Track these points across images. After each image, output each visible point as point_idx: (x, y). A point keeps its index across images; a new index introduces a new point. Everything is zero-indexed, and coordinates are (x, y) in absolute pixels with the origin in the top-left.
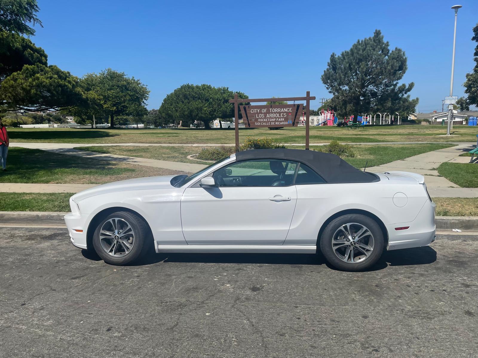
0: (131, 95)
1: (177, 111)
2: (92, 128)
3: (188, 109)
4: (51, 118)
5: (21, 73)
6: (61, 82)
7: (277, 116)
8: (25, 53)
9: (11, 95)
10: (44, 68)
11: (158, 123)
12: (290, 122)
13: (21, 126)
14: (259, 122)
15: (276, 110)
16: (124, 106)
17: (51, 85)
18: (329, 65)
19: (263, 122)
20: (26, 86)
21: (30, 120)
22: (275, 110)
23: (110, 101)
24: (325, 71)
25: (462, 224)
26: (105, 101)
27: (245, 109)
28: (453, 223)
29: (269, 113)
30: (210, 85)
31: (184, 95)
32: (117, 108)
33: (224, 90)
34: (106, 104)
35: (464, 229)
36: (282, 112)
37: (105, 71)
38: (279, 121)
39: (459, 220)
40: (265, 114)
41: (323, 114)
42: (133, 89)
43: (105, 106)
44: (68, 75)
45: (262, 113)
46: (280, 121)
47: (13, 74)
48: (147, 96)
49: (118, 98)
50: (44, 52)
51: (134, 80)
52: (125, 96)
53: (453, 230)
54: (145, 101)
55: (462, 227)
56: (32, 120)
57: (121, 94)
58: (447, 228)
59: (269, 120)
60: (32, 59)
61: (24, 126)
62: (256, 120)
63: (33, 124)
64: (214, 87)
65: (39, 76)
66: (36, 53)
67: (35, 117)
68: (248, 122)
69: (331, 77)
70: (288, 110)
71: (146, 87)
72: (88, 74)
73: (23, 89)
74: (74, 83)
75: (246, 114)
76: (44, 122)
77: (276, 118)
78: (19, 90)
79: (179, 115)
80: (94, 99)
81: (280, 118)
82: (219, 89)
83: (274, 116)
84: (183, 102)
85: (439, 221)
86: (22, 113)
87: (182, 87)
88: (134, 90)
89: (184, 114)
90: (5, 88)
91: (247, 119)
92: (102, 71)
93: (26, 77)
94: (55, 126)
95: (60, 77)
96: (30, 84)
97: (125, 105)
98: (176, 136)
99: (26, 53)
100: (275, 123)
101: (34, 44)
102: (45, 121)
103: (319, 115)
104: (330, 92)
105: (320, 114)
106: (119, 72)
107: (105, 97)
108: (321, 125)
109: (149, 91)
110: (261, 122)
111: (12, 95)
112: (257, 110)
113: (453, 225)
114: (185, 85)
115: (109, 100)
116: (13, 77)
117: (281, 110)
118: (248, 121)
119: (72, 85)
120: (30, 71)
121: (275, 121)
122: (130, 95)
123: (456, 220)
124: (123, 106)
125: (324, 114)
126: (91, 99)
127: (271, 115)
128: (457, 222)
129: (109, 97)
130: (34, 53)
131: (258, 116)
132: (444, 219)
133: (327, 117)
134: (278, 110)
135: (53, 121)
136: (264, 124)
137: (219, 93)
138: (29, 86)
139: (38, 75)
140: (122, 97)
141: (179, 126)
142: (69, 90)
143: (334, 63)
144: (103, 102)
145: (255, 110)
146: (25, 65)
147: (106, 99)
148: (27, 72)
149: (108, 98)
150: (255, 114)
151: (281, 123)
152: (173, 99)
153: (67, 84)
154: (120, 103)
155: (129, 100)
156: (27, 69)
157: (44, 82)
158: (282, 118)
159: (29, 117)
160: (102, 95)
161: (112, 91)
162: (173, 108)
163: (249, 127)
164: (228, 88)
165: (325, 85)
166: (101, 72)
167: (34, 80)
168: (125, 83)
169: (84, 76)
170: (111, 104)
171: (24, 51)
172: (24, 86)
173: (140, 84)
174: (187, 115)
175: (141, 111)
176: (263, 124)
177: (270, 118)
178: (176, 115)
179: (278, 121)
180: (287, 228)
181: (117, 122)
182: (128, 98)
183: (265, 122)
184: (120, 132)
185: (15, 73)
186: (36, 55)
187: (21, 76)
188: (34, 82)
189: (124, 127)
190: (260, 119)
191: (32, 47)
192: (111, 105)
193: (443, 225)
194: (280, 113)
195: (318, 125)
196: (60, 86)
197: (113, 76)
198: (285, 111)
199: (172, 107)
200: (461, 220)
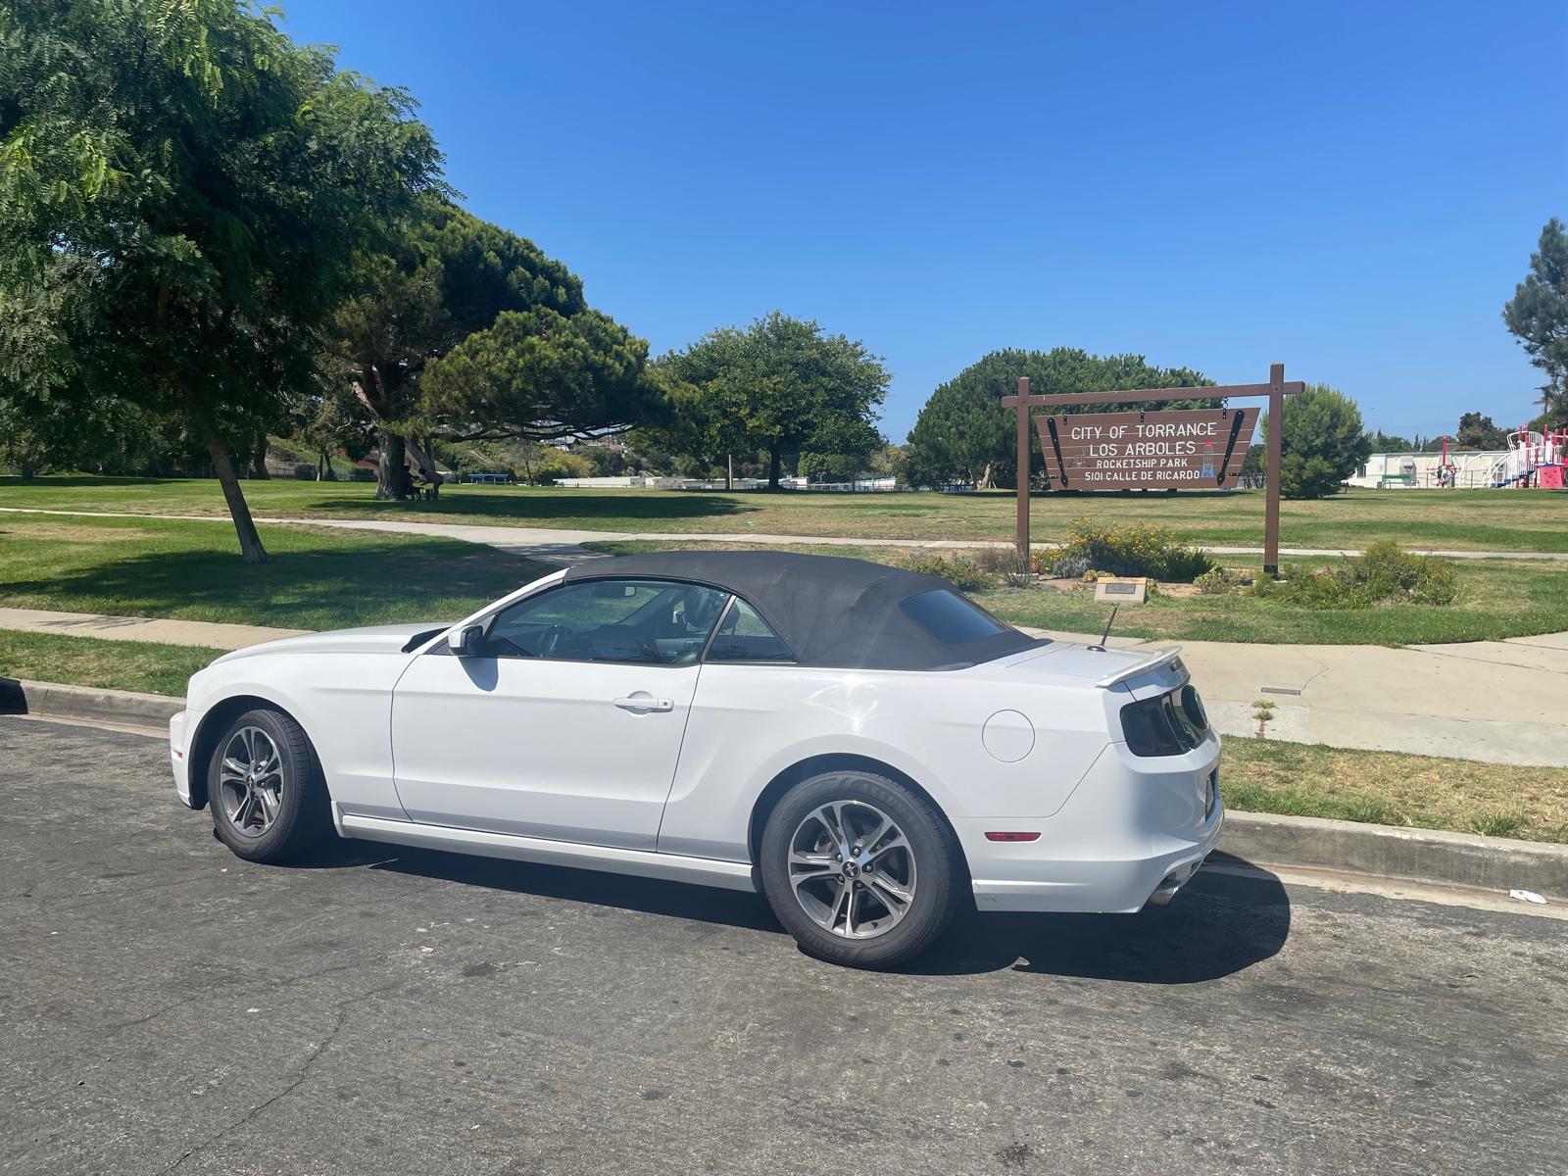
0: (831, 390)
1: (962, 435)
2: (727, 490)
3: (999, 428)
4: (644, 460)
5: (491, 333)
6: (594, 356)
7: (1160, 451)
8: (509, 278)
9: (460, 395)
10: (555, 318)
11: (919, 476)
12: (1210, 471)
13: (560, 481)
14: (1099, 470)
15: (1160, 428)
16: (805, 424)
17: (565, 366)
18: (1535, 266)
19: (1113, 471)
20: (500, 369)
21: (588, 464)
22: (1158, 430)
23: (766, 407)
24: (1519, 287)
25: (1553, 875)
26: (754, 409)
27: (1052, 425)
28: (1516, 864)
29: (1134, 440)
30: (1081, 351)
31: (991, 384)
32: (786, 428)
33: (1126, 365)
34: (754, 416)
35: (1559, 894)
36: (1181, 438)
37: (765, 320)
38: (1170, 469)
39: (1540, 857)
40: (1122, 443)
41: (1523, 445)
42: (837, 371)
43: (751, 423)
44: (620, 335)
45: (1109, 441)
46: (1173, 470)
47: (470, 336)
48: (882, 389)
49: (790, 399)
50: (565, 273)
51: (846, 345)
52: (812, 393)
53: (1514, 893)
54: (873, 407)
55: (1554, 885)
56: (591, 466)
57: (802, 387)
58: (1489, 881)
59: (1135, 463)
60: (529, 295)
61: (569, 482)
62: (1090, 464)
63: (594, 476)
64: (1095, 357)
65: (536, 342)
66: (540, 278)
67: (599, 458)
68: (1062, 470)
69: (1540, 310)
70: (1203, 429)
71: (879, 362)
72: (717, 332)
73: (492, 378)
74: (633, 359)
75: (1056, 446)
76: (623, 473)
77: (1158, 459)
78: (483, 383)
79: (969, 450)
80: (689, 402)
81: (1173, 458)
82: (1112, 363)
83: (1150, 451)
84: (984, 407)
85: (1456, 851)
86: (569, 446)
87: (985, 361)
88: (844, 375)
89: (983, 448)
90: (447, 376)
91: (1060, 459)
92: (756, 320)
93: (505, 344)
94: (647, 483)
95: (597, 343)
96: (510, 363)
97: (807, 421)
98: (915, 516)
99: (513, 277)
100: (1154, 475)
101: (542, 253)
102: (626, 468)
103: (1506, 448)
104: (1537, 363)
105: (1512, 445)
106: (803, 320)
107: (752, 395)
108: (1512, 486)
109: (890, 376)
110: (1104, 471)
111: (465, 396)
112: (1093, 431)
113: (1513, 876)
114: (998, 354)
115: (764, 404)
116: (470, 346)
117: (1176, 430)
118: (1061, 466)
119: (625, 364)
120: (513, 329)
121: (1155, 469)
122: (826, 390)
123: (1528, 854)
124: (801, 424)
125: (1528, 446)
126: (681, 403)
127: (1140, 447)
128: (1532, 862)
129: (764, 395)
130: (534, 278)
131: (1096, 451)
132: (1477, 848)
133: (1537, 456)
134: (1168, 430)
135: (647, 469)
136: (1116, 477)
137: (1109, 375)
138: (508, 370)
139: (535, 339)
140: (802, 396)
141: (982, 485)
142: (613, 378)
143: (1557, 256)
144: (748, 411)
145: (1086, 431)
146: (502, 313)
147: (756, 401)
148: (506, 331)
149: (762, 399)
150: (1085, 442)
151: (1176, 476)
152: (953, 400)
153: (610, 361)
154: (794, 414)
155: (825, 405)
156: (507, 323)
157: (547, 357)
158: (1180, 457)
159: (586, 456)
160: (746, 391)
161: (776, 379)
162: (951, 427)
163: (1064, 488)
164: (1141, 359)
165: (1518, 338)
166: (754, 325)
167: (520, 354)
168: (815, 354)
169: (706, 338)
170: (769, 416)
171: (507, 271)
172: (494, 369)
173: (862, 353)
174: (993, 448)
175: (858, 436)
176: (1112, 476)
177: (1136, 459)
178: (960, 447)
179: (1165, 469)
180: (659, 799)
181: (821, 471)
182: (820, 397)
183: (1118, 470)
184: (760, 501)
185: (476, 336)
186: (539, 282)
187: (490, 343)
188: (521, 360)
189: (840, 486)
190: (1103, 460)
191: (531, 261)
192: (767, 422)
193: (1473, 870)
194: (1171, 440)
195: (1500, 485)
196: (589, 366)
197: (786, 335)
198: (1191, 433)
199: (950, 424)
200: (1550, 856)
